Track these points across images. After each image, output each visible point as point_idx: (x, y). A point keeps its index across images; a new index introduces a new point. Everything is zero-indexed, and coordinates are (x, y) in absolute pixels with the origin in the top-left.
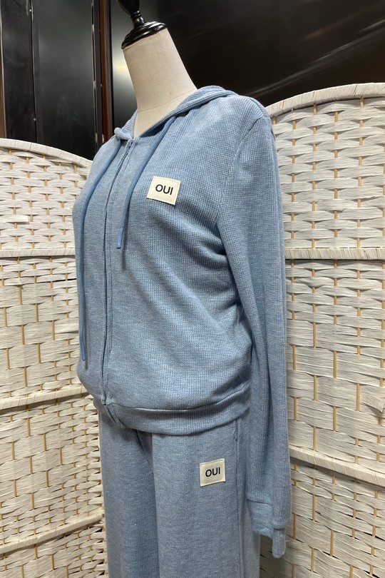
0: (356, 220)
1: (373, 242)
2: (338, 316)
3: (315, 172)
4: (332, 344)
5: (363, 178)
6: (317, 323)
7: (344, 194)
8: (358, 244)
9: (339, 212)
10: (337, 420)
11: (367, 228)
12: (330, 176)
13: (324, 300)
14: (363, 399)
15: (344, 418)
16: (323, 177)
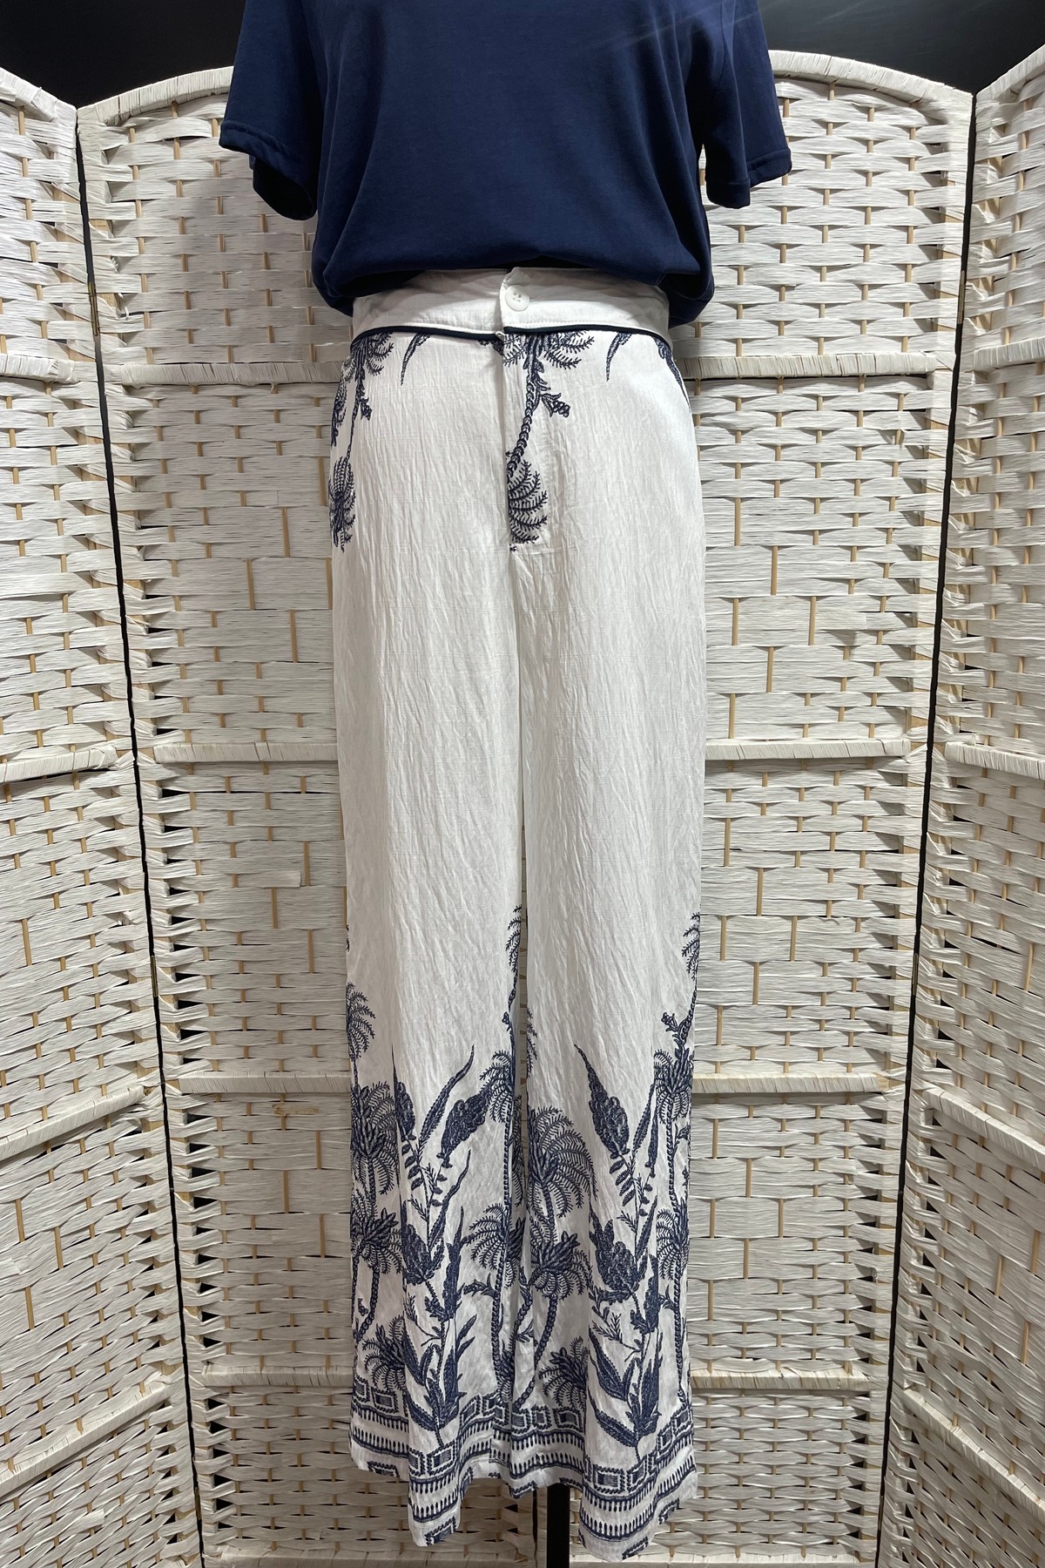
0: (817, 306)
1: (845, 345)
2: (782, 481)
4: (771, 534)
5: (832, 227)
6: (743, 499)
7: (798, 255)
8: (819, 350)
9: (790, 288)
10: (774, 672)
11: (836, 319)
12: (773, 220)
13: (757, 454)
14: (821, 623)
15: (788, 665)
16: (759, 220)
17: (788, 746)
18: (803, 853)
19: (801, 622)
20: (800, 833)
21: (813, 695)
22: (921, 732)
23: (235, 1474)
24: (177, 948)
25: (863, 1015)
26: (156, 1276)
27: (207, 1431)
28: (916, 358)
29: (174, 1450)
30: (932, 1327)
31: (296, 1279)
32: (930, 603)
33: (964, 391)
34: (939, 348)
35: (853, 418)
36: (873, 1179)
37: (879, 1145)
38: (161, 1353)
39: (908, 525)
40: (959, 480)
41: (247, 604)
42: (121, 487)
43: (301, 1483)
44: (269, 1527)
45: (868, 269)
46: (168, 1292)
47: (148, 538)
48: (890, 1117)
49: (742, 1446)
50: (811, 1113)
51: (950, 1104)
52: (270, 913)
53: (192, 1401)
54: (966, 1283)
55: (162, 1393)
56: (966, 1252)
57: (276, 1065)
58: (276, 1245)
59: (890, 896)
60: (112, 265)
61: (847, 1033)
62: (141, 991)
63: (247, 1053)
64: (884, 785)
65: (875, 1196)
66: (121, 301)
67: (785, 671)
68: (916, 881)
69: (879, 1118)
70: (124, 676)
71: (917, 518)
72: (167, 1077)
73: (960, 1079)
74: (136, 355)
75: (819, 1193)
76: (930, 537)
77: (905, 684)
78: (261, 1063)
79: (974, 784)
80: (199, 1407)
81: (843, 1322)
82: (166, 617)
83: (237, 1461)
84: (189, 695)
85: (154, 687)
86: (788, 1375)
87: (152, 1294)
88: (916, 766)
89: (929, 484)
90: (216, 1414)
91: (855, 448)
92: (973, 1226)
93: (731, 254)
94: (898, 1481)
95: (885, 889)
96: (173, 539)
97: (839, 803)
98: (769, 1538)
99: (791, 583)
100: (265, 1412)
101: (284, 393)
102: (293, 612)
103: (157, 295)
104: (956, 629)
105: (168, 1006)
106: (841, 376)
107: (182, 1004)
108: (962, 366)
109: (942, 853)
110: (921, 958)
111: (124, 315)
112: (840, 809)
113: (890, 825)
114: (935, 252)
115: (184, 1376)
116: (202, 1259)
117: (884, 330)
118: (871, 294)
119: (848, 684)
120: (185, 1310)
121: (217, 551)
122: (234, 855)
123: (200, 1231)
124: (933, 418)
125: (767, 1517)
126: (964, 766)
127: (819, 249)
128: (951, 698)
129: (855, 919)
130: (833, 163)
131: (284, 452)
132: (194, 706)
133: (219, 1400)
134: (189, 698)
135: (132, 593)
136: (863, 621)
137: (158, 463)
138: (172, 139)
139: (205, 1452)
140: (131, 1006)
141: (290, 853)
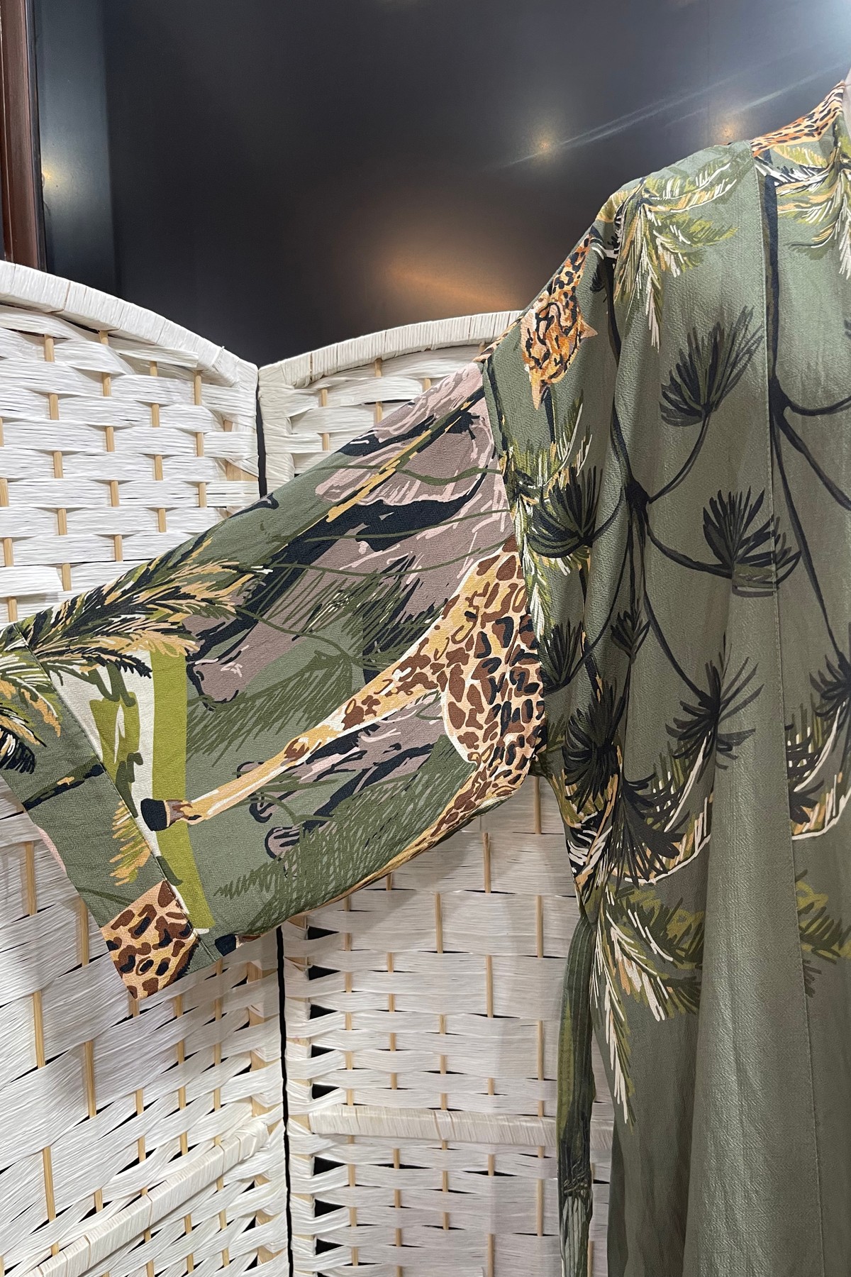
84: (355, 1048)
138: (375, 403)
141: (471, 1244)
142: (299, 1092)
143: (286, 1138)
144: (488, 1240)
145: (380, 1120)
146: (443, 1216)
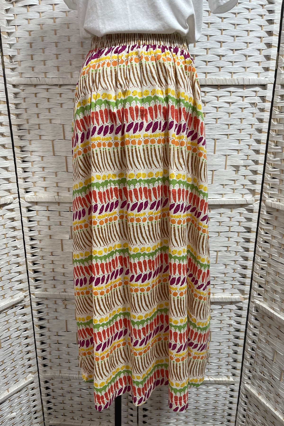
0: (232, 62)
1: (240, 75)
2: (218, 118)
3: (209, 29)
4: (214, 135)
5: (237, 36)
7: (226, 45)
8: (232, 76)
9: (223, 56)
10: (214, 178)
11: (237, 66)
12: (218, 33)
13: (211, 110)
14: (229, 163)
15: (218, 176)
16: (214, 33)
17: (217, 201)
18: (221, 232)
19: (222, 163)
20: (220, 226)
21: (226, 185)
22: (258, 197)
23: (52, 401)
24: (34, 256)
25: (237, 279)
26: (29, 348)
27: (44, 389)
28: (262, 80)
29: (36, 395)
30: (253, 368)
31: (69, 350)
32: (263, 157)
33: (277, 91)
34: (269, 77)
35: (241, 99)
36: (238, 326)
37: (240, 316)
38: (31, 369)
39: (257, 133)
40: (273, 119)
41: (52, 154)
42: (13, 117)
43: (72, 404)
44: (63, 415)
45: (248, 50)
46: (33, 353)
47: (21, 133)
48: (244, 309)
49: (197, 398)
50: (220, 307)
51: (262, 306)
52: (61, 247)
53: (40, 381)
54: (264, 357)
55: (32, 380)
56: (265, 348)
57: (63, 291)
58: (63, 340)
59: (247, 245)
60: (8, 46)
61: (232, 285)
62: (22, 268)
63: (55, 287)
64: (246, 212)
65: (238, 330)
66: (11, 58)
67: (217, 177)
68: (254, 241)
69: (240, 309)
70: (15, 175)
71: (260, 131)
72: (31, 293)
73: (265, 300)
74: (16, 75)
75: (222, 330)
76: (263, 137)
77: (254, 182)
78: (58, 289)
79: (274, 213)
80: (42, 383)
81: (228, 365)
82: (28, 157)
83: (54, 398)
84: (35, 181)
85: (24, 179)
86: (211, 379)
87: (28, 353)
88: (256, 207)
89: (264, 120)
90: (47, 385)
91: (241, 108)
92: (267, 341)
93: (205, 44)
94: (242, 408)
95: (245, 243)
96: (29, 134)
97: (232, 217)
98: (204, 423)
99: (220, 150)
100: (61, 385)
101: (62, 88)
102: (66, 157)
103: (22, 56)
104: (270, 166)
105: (31, 273)
106: (238, 85)
107: (35, 272)
108: (276, 82)
109: (263, 233)
110: (255, 263)
111: (12, 62)
112: (233, 219)
113: (248, 224)
114: (269, 45)
115: (38, 375)
116: (42, 343)
117: (252, 70)
118: (249, 58)
119: (236, 182)
120: (38, 357)
121: (43, 138)
122: (50, 229)
123: (42, 335)
124: (266, 99)
125: (204, 417)
126: (271, 208)
127: (233, 43)
128: (268, 187)
129: (236, 252)
130: (238, 16)
131: (63, 107)
132: (36, 185)
133: (48, 381)
134: (35, 182)
135: (17, 150)
136: (242, 163)
137: (23, 110)
138: (26, 6)
139: (44, 395)
140: (20, 273)
141: (66, 229)
142: (22, 191)
143: (20, 203)
144: (70, 228)
145: (42, 198)
146: (59, 222)
